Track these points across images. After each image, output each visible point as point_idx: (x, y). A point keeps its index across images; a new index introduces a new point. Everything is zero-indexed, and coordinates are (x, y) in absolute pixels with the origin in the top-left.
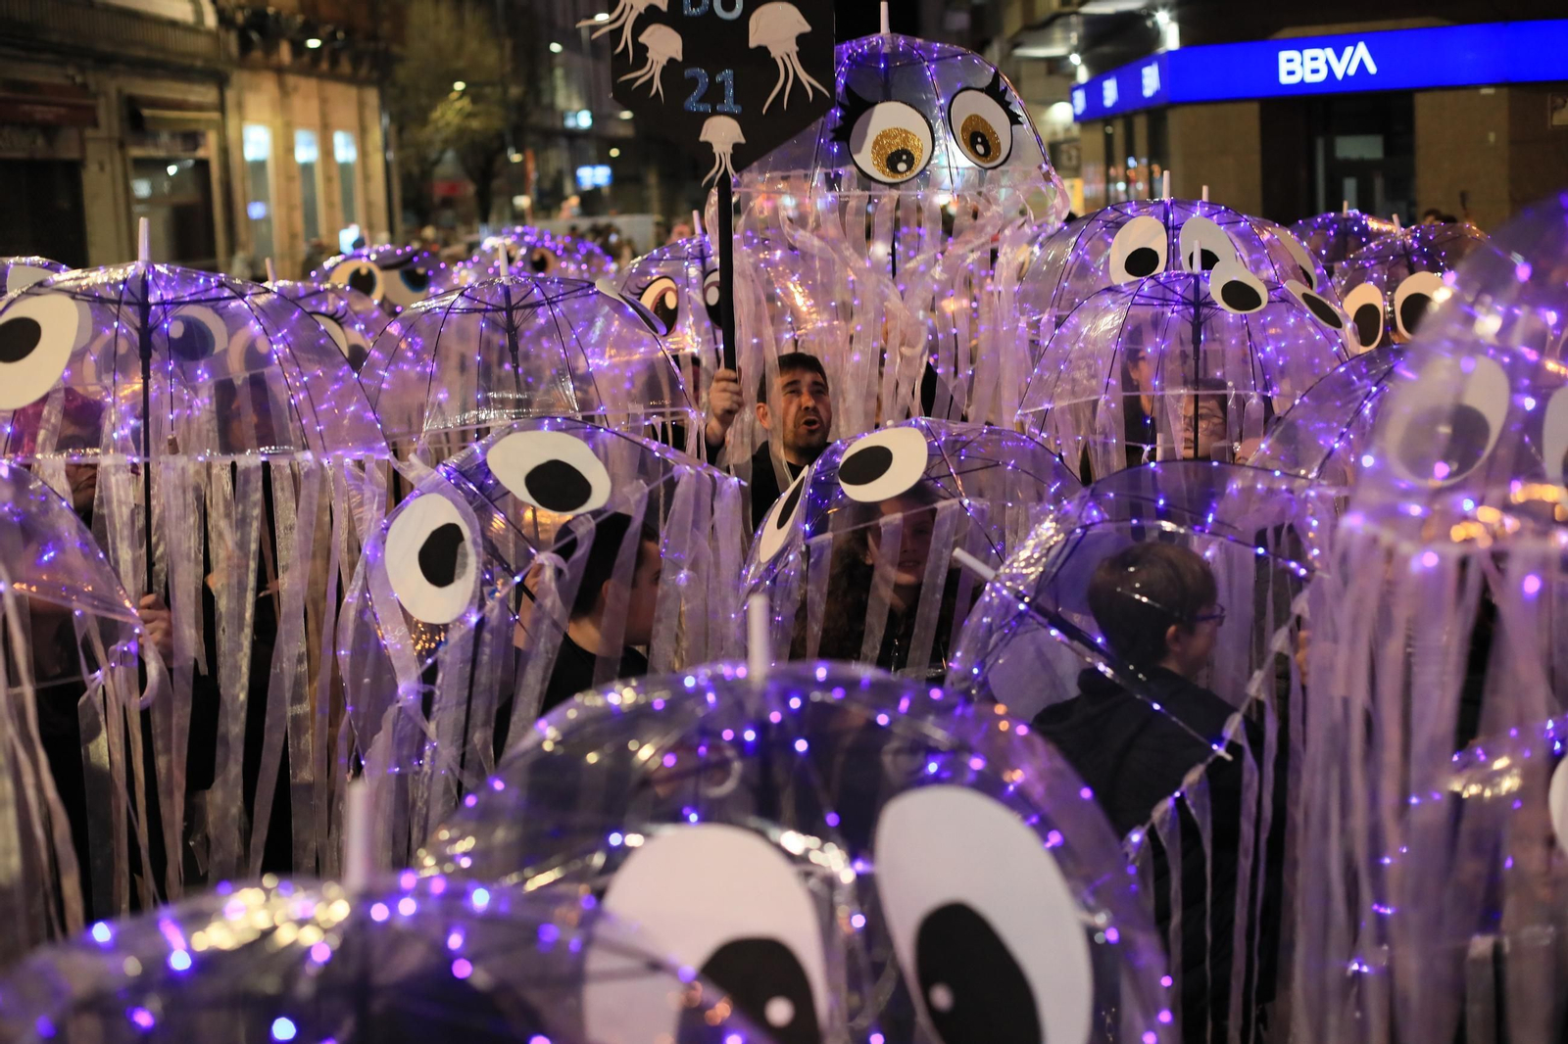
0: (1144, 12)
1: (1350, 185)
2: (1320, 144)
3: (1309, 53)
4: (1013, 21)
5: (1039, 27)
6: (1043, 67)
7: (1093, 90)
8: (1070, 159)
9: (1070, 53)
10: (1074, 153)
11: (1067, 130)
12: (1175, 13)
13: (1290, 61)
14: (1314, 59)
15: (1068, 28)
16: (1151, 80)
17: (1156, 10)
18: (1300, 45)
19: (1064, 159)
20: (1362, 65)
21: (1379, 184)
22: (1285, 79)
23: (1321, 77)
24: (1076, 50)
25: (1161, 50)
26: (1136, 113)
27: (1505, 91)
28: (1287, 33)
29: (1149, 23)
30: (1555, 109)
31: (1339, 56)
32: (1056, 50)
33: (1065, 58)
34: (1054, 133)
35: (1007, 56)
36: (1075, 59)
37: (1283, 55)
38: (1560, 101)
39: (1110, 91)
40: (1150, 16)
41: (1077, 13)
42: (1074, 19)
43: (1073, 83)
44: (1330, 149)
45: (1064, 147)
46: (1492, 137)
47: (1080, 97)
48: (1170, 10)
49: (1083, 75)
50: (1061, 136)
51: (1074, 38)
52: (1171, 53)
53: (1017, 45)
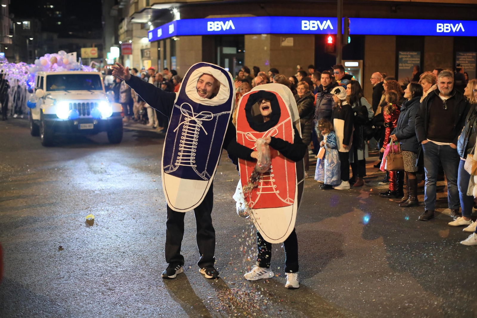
0: (170, 9)
1: (227, 61)
2: (219, 49)
3: (216, 23)
4: (132, 10)
5: (139, 12)
6: (140, 26)
7: (155, 32)
8: (147, 54)
9: (148, 22)
10: (148, 52)
11: (147, 46)
12: (179, 10)
13: (211, 24)
14: (218, 24)
15: (148, 13)
16: (171, 29)
17: (173, 8)
18: (213, 20)
19: (145, 54)
20: (231, 27)
21: (235, 61)
22: (209, 30)
23: (219, 29)
24: (150, 21)
25: (175, 20)
26: (167, 38)
27: (269, 36)
28: (210, 17)
29: (171, 12)
30: (283, 41)
31: (224, 24)
32: (144, 20)
33: (147, 23)
34: (143, 47)
35: (129, 23)
36: (150, 23)
37: (209, 23)
38: (284, 39)
39: (160, 33)
40: (172, 10)
41: (150, 8)
42: (150, 10)
43: (149, 31)
44: (221, 51)
45: (145, 51)
46: (265, 48)
47: (151, 35)
48: (178, 9)
49: (152, 28)
50: (144, 48)
51: (150, 16)
52: (177, 21)
53: (133, 18)
